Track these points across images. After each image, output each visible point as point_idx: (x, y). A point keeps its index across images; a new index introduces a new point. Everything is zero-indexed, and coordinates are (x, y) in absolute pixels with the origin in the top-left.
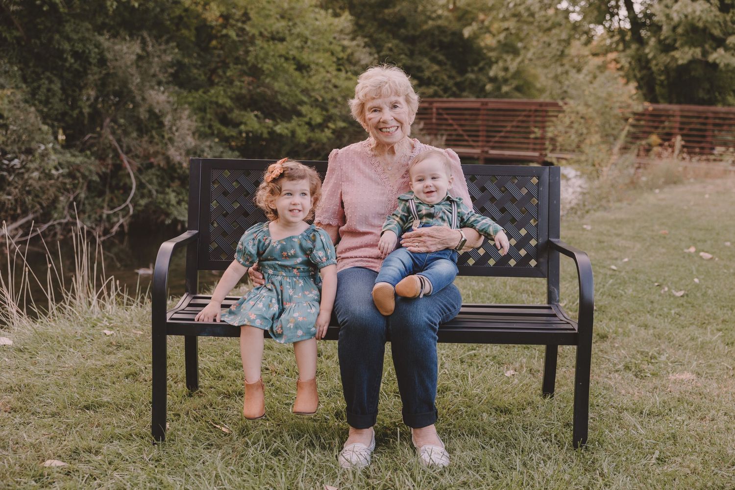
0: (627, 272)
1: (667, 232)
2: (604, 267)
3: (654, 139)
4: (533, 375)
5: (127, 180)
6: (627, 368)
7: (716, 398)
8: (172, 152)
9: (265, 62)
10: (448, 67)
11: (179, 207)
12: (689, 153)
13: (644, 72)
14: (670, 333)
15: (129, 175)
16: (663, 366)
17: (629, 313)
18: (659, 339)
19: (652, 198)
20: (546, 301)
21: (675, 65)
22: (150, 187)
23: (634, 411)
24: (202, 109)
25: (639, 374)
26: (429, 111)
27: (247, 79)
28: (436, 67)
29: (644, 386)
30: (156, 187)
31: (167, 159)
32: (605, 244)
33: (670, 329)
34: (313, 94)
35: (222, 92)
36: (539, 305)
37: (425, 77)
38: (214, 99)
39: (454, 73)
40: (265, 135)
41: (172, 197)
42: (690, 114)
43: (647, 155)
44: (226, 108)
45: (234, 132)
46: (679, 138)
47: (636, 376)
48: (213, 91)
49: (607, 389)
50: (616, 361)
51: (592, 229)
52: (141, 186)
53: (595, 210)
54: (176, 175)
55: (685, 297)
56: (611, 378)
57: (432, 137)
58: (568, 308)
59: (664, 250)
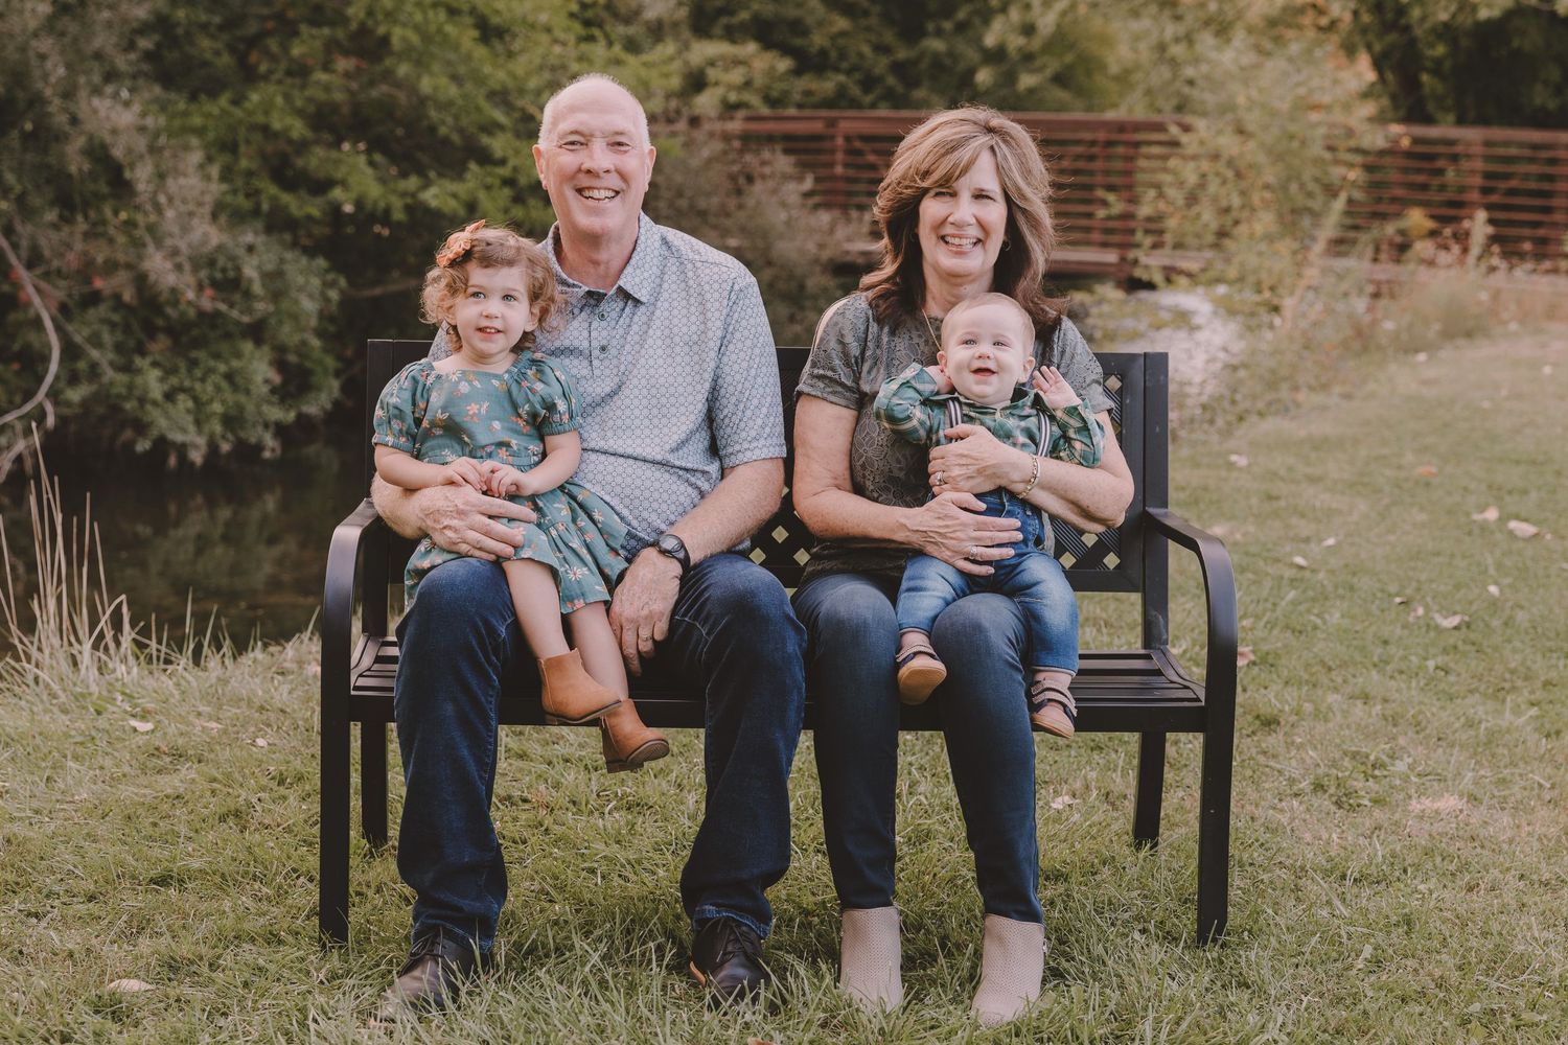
0: (1332, 572)
1: (1434, 470)
2: (1277, 560)
3: (1417, 218)
4: (1113, 804)
5: (32, 337)
6: (1319, 787)
7: (1505, 847)
8: (157, 264)
9: (395, 22)
10: (873, 21)
11: (169, 406)
12: (1506, 255)
13: (1392, 37)
14: (1421, 712)
15: (37, 323)
16: (1398, 782)
17: (1330, 669)
18: (1395, 725)
19: (1407, 378)
20: (1139, 644)
21: (1469, 21)
22: (95, 354)
23: (1327, 873)
24: (229, 147)
25: (1345, 801)
26: (827, 145)
27: (343, 64)
28: (842, 23)
29: (1354, 826)
30: (111, 356)
31: (141, 280)
32: (1282, 503)
33: (1421, 703)
34: (520, 103)
35: (279, 100)
36: (1124, 650)
37: (814, 50)
38: (260, 119)
39: (889, 37)
40: (398, 215)
41: (153, 381)
42: (1513, 151)
43: (1398, 261)
44: (290, 141)
45: (313, 208)
46: (1481, 216)
47: (1339, 804)
48: (255, 97)
49: (1274, 831)
50: (1296, 774)
51: (1250, 465)
52: (71, 351)
53: (1261, 414)
54: (160, 322)
55: (1464, 629)
56: (1282, 811)
57: (837, 213)
58: (1190, 659)
59: (1423, 517)
